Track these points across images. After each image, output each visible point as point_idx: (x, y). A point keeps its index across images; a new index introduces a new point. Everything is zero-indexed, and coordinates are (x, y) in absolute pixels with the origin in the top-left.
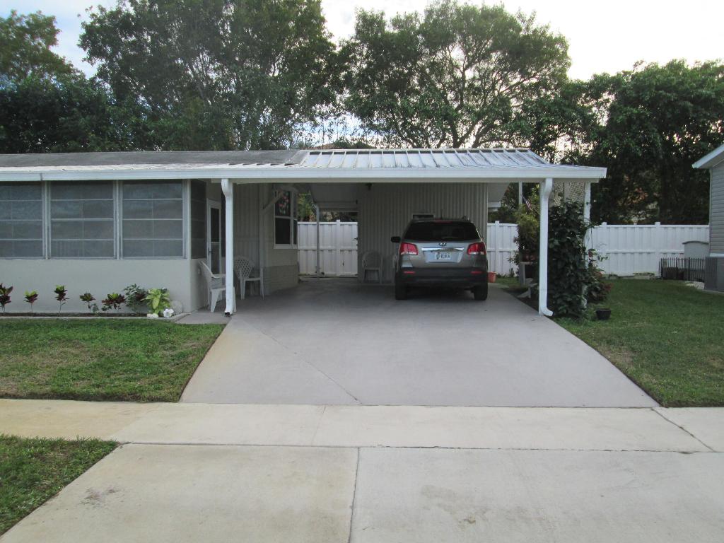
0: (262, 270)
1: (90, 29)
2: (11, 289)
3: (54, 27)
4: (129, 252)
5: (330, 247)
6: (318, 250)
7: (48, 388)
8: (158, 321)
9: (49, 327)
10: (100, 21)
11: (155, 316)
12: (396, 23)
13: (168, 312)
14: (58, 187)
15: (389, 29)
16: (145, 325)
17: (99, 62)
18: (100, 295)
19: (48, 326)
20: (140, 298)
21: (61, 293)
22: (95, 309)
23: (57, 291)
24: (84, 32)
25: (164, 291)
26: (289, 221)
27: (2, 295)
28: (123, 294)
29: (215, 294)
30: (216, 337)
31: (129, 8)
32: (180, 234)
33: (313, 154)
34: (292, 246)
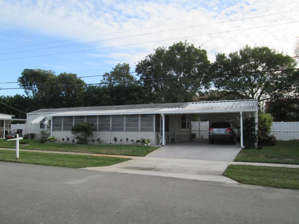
0: (176, 136)
1: (138, 67)
2: (117, 138)
3: (129, 67)
4: (142, 130)
5: (206, 130)
6: (200, 130)
10: (141, 63)
11: (146, 145)
12: (231, 55)
13: (149, 144)
14: (127, 116)
15: (228, 57)
16: (144, 146)
17: (140, 75)
18: (135, 140)
19: (124, 146)
20: (144, 141)
21: (127, 139)
22: (134, 143)
23: (126, 139)
24: (136, 67)
25: (149, 140)
26: (186, 122)
27: (115, 140)
28: (140, 140)
29: (161, 140)
30: (157, 149)
31: (149, 59)
32: (153, 126)
33: (192, 103)
34: (187, 129)
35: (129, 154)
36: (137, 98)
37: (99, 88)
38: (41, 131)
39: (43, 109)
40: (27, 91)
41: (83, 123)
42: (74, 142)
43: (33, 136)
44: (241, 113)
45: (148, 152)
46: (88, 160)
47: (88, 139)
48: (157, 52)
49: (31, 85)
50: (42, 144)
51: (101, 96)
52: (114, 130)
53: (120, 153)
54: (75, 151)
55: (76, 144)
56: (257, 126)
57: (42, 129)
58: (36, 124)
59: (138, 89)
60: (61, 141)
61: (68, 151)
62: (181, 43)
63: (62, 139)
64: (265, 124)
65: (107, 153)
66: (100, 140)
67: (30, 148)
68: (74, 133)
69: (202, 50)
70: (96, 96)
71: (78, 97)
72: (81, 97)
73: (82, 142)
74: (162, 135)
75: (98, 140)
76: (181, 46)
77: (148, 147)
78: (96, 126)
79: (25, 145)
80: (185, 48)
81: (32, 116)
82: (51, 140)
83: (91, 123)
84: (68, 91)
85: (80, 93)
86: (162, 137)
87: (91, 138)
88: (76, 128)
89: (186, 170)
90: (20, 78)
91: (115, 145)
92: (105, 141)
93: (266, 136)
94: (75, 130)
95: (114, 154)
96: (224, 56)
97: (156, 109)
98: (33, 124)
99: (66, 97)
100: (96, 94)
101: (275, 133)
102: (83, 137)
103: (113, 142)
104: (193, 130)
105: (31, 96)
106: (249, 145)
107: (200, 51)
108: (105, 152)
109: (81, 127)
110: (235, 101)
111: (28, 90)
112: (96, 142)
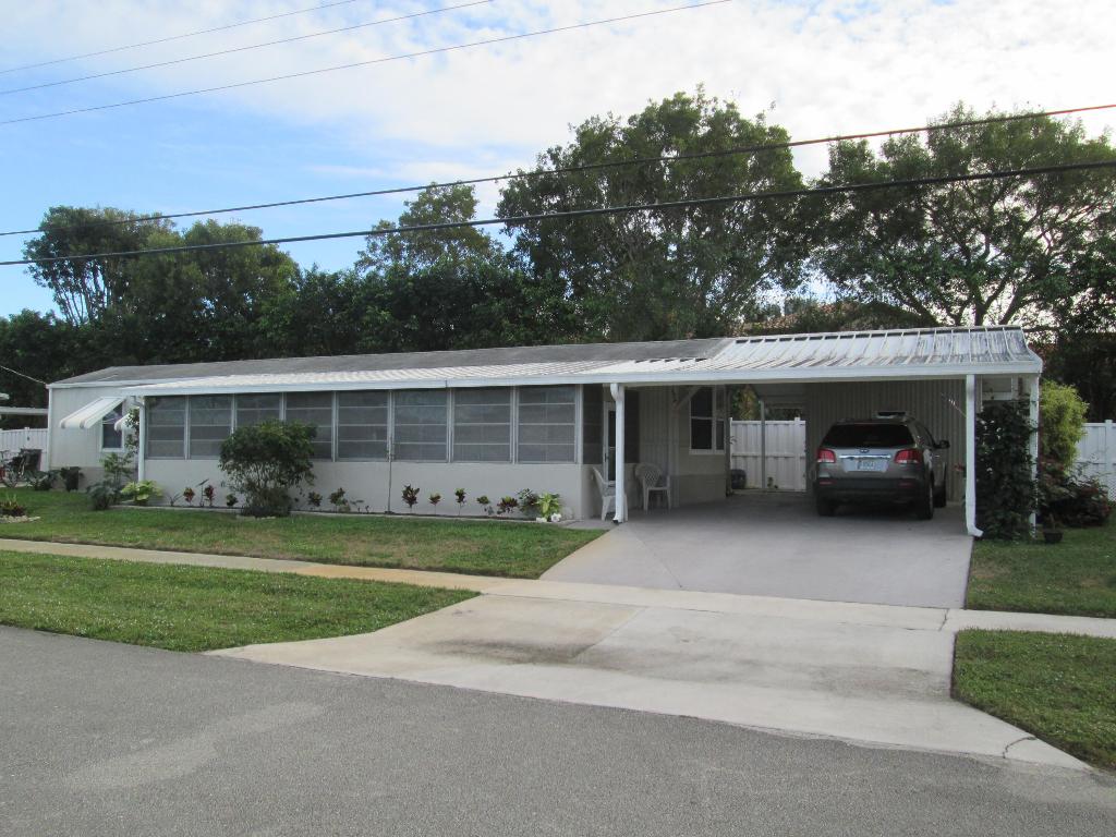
0: (668, 479)
1: (509, 197)
2: (418, 491)
3: (472, 198)
4: (527, 455)
5: (786, 453)
7: (441, 565)
8: (547, 525)
9: (450, 525)
10: (519, 185)
11: (544, 520)
12: (890, 150)
13: (556, 517)
14: (461, 393)
15: (880, 157)
16: (533, 528)
17: (518, 231)
18: (495, 499)
19: (447, 525)
20: (532, 504)
21: (461, 495)
22: (491, 512)
23: (458, 494)
24: (502, 198)
25: (554, 497)
26: (710, 422)
27: (410, 496)
28: (517, 498)
29: (606, 501)
30: (592, 540)
31: (550, 166)
32: (572, 438)
33: (738, 342)
34: (714, 451)
35: (465, 565)
36: (506, 322)
37: (349, 283)
38: (104, 458)
39: (117, 368)
40: (63, 296)
41: (268, 425)
42: (235, 506)
43: (72, 477)
44: (970, 382)
45: (553, 557)
46: (269, 598)
47: (293, 491)
48: (584, 135)
49: (80, 274)
50: (101, 513)
51: (356, 315)
52: (401, 454)
53: (428, 562)
54: (224, 549)
55: (242, 514)
56: (1035, 438)
57: (109, 451)
58: (82, 427)
59: (506, 288)
60: (182, 501)
61: (194, 548)
62: (680, 100)
63: (186, 494)
64: (1061, 429)
65: (369, 559)
66: (345, 497)
67: (32, 535)
68: (234, 467)
69: (771, 129)
70: (337, 317)
71: (264, 322)
72: (278, 322)
73: (270, 506)
74: (612, 477)
75: (336, 498)
76: (682, 112)
77: (550, 529)
78: (329, 439)
79: (19, 519)
80: (699, 118)
81: (73, 394)
82: (139, 498)
83: (303, 424)
84: (229, 299)
85: (273, 304)
86: (614, 486)
87: (307, 490)
88: (239, 446)
89: (754, 664)
90: (34, 243)
91: (407, 522)
92: (366, 504)
93: (1063, 482)
94: (238, 453)
95: (398, 566)
96: (863, 151)
97: (587, 364)
98: (73, 429)
99: (217, 320)
100: (340, 306)
101: (1101, 468)
102: (271, 485)
103: (401, 507)
104: (734, 457)
105: (81, 318)
106: (1003, 522)
107: (760, 130)
108: (360, 558)
109: (261, 442)
110: (922, 333)
111: (69, 294)
112: (326, 505)
